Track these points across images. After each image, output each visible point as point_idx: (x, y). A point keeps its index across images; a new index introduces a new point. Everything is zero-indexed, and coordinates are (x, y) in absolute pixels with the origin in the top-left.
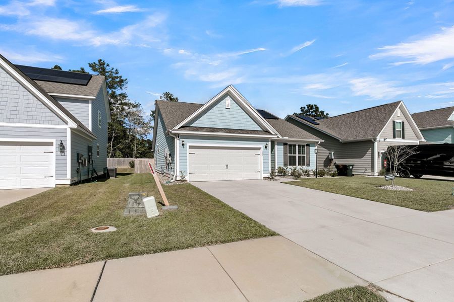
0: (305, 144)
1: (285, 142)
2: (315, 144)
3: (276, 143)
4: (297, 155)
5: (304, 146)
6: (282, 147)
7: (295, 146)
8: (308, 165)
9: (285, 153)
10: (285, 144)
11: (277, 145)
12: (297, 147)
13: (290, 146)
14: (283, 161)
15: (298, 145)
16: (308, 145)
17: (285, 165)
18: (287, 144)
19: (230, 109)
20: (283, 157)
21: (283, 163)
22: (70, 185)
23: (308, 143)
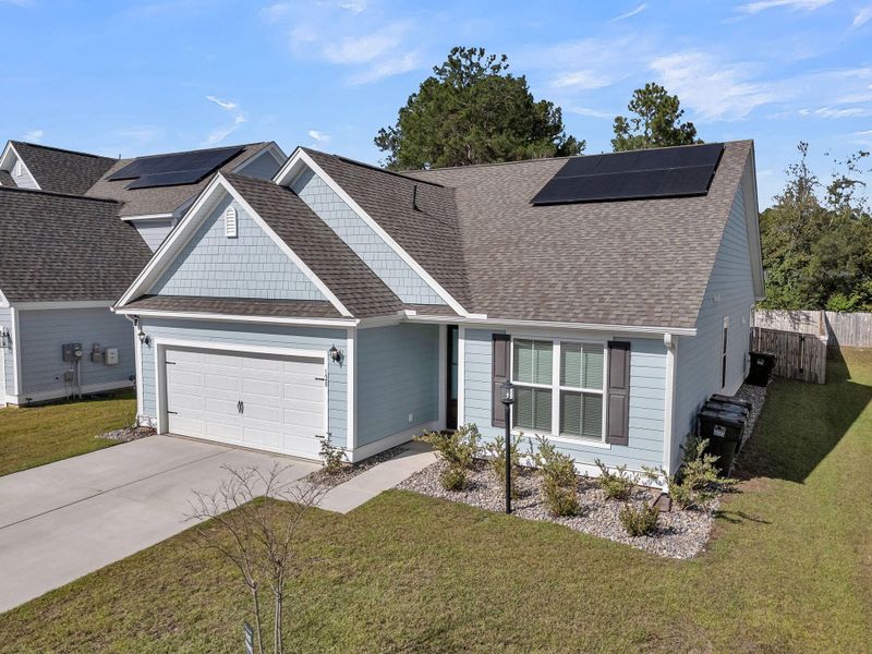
0: (603, 340)
1: (499, 330)
4: (556, 388)
5: (593, 349)
7: (546, 346)
8: (619, 436)
9: (498, 375)
10: (501, 337)
11: (466, 339)
13: (523, 345)
14: (490, 405)
15: (564, 344)
16: (621, 345)
18: (506, 338)
19: (237, 237)
20: (489, 387)
21: (489, 414)
22: (21, 406)
23: (622, 337)
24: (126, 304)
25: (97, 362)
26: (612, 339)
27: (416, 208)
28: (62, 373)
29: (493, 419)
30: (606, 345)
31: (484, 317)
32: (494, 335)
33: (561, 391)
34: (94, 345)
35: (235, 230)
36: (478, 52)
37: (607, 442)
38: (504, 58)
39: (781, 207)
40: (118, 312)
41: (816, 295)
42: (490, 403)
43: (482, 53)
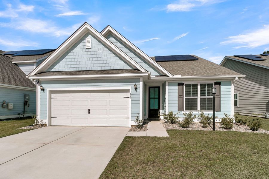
0: (213, 82)
1: (180, 82)
2: (230, 81)
3: (167, 83)
4: (199, 97)
5: (210, 85)
6: (176, 88)
7: (195, 86)
8: (218, 109)
9: (180, 95)
10: (181, 84)
11: (169, 86)
12: (199, 87)
13: (188, 86)
14: (177, 105)
15: (201, 85)
16: (218, 84)
17: (180, 109)
18: (182, 84)
19: (91, 48)
20: (177, 99)
23: (218, 81)
25: (5, 107)
26: (215, 82)
29: (178, 109)
30: (214, 84)
33: (201, 98)
34: (3, 101)
35: (90, 46)
40: (29, 78)
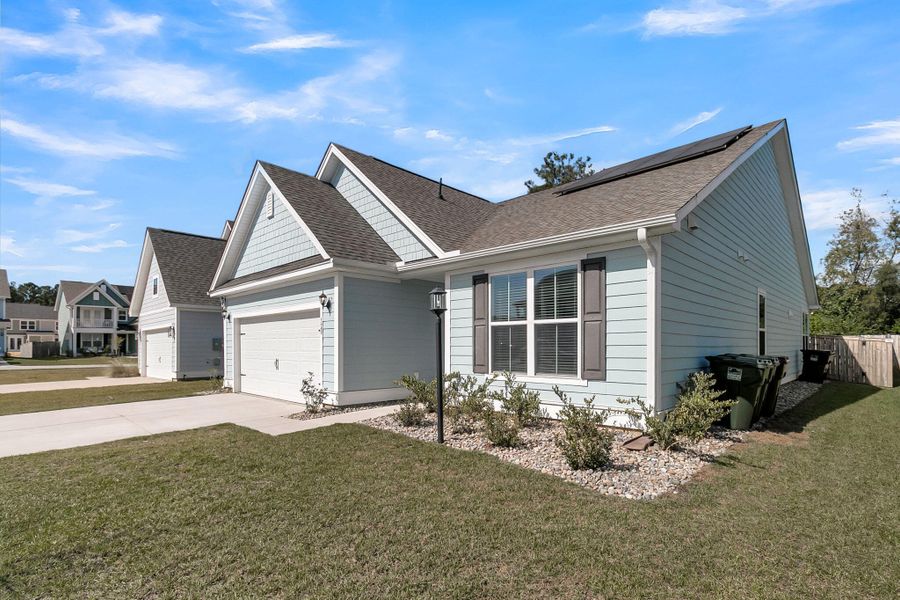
0: (576, 260)
1: (477, 270)
3: (447, 281)
4: (531, 322)
6: (470, 293)
7: (520, 281)
8: (597, 370)
9: (478, 318)
10: (479, 281)
11: (452, 288)
12: (531, 283)
13: (500, 281)
14: (471, 351)
15: (539, 275)
16: (596, 264)
17: (480, 366)
18: (485, 279)
20: (470, 332)
21: (470, 360)
22: (179, 380)
23: (596, 253)
24: (216, 288)
26: (585, 257)
27: (441, 197)
28: (212, 358)
29: (475, 365)
30: (579, 268)
31: (457, 253)
32: (474, 277)
33: (536, 325)
35: (271, 211)
36: (569, 157)
37: (583, 378)
38: (589, 159)
39: (837, 250)
40: (212, 295)
41: (880, 320)
42: (471, 349)
43: (572, 157)
